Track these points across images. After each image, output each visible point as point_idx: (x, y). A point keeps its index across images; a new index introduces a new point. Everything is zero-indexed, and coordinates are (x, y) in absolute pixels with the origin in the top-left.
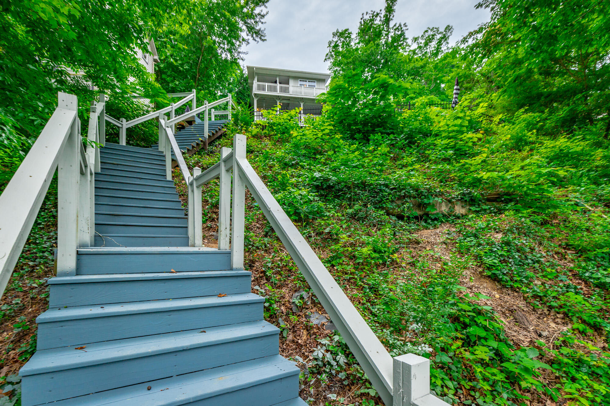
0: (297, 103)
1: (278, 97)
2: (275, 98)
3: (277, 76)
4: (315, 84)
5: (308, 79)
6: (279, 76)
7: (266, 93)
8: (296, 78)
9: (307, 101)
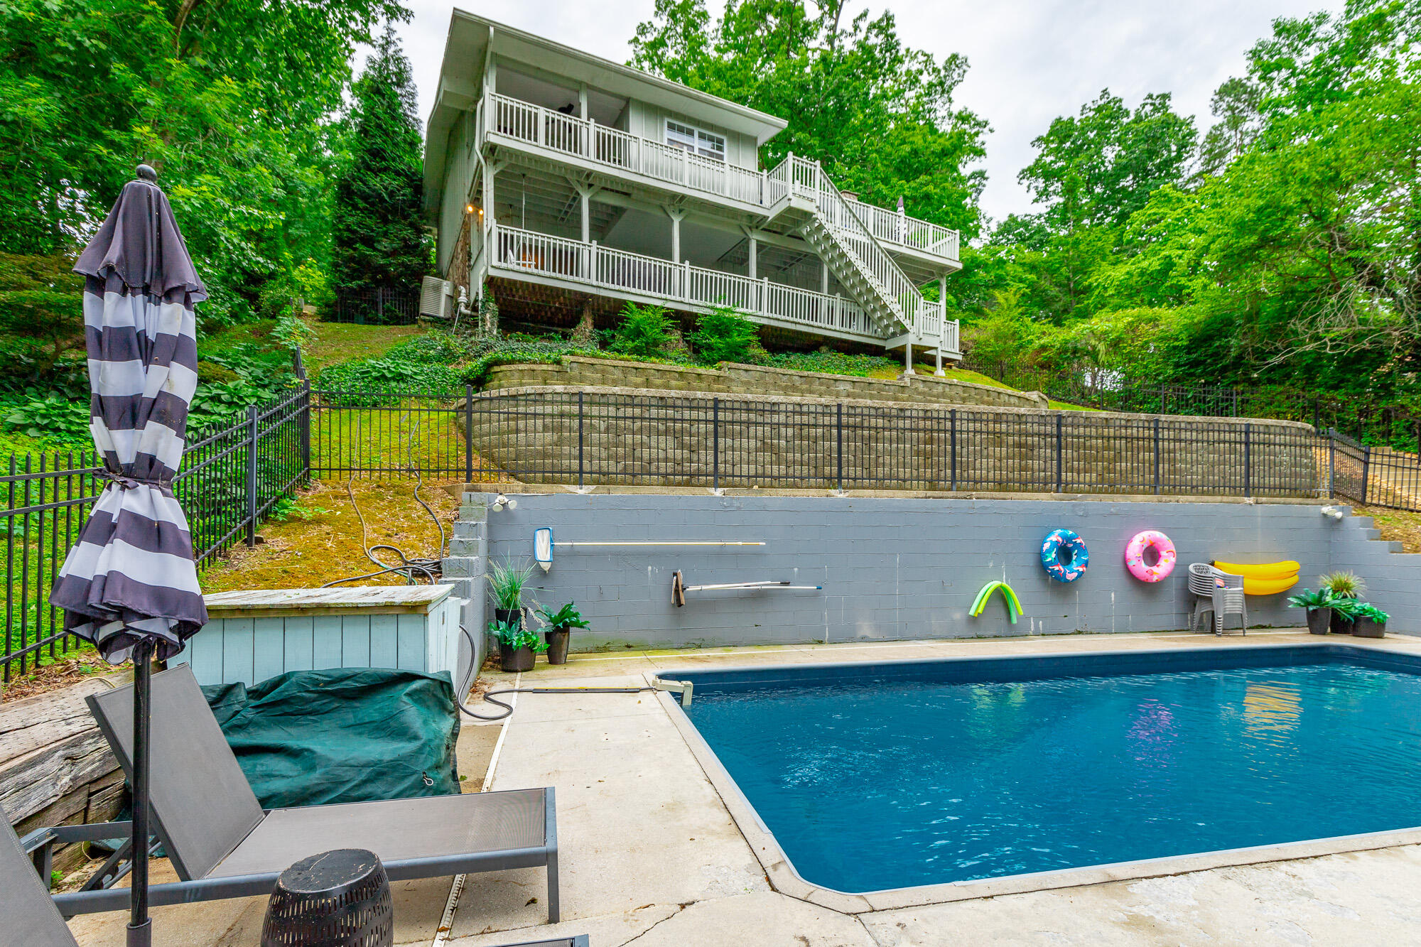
0: (660, 213)
1: (588, 178)
2: (572, 178)
3: (579, 86)
4: (723, 150)
5: (698, 123)
6: (590, 87)
7: (538, 148)
8: (654, 111)
9: (694, 211)
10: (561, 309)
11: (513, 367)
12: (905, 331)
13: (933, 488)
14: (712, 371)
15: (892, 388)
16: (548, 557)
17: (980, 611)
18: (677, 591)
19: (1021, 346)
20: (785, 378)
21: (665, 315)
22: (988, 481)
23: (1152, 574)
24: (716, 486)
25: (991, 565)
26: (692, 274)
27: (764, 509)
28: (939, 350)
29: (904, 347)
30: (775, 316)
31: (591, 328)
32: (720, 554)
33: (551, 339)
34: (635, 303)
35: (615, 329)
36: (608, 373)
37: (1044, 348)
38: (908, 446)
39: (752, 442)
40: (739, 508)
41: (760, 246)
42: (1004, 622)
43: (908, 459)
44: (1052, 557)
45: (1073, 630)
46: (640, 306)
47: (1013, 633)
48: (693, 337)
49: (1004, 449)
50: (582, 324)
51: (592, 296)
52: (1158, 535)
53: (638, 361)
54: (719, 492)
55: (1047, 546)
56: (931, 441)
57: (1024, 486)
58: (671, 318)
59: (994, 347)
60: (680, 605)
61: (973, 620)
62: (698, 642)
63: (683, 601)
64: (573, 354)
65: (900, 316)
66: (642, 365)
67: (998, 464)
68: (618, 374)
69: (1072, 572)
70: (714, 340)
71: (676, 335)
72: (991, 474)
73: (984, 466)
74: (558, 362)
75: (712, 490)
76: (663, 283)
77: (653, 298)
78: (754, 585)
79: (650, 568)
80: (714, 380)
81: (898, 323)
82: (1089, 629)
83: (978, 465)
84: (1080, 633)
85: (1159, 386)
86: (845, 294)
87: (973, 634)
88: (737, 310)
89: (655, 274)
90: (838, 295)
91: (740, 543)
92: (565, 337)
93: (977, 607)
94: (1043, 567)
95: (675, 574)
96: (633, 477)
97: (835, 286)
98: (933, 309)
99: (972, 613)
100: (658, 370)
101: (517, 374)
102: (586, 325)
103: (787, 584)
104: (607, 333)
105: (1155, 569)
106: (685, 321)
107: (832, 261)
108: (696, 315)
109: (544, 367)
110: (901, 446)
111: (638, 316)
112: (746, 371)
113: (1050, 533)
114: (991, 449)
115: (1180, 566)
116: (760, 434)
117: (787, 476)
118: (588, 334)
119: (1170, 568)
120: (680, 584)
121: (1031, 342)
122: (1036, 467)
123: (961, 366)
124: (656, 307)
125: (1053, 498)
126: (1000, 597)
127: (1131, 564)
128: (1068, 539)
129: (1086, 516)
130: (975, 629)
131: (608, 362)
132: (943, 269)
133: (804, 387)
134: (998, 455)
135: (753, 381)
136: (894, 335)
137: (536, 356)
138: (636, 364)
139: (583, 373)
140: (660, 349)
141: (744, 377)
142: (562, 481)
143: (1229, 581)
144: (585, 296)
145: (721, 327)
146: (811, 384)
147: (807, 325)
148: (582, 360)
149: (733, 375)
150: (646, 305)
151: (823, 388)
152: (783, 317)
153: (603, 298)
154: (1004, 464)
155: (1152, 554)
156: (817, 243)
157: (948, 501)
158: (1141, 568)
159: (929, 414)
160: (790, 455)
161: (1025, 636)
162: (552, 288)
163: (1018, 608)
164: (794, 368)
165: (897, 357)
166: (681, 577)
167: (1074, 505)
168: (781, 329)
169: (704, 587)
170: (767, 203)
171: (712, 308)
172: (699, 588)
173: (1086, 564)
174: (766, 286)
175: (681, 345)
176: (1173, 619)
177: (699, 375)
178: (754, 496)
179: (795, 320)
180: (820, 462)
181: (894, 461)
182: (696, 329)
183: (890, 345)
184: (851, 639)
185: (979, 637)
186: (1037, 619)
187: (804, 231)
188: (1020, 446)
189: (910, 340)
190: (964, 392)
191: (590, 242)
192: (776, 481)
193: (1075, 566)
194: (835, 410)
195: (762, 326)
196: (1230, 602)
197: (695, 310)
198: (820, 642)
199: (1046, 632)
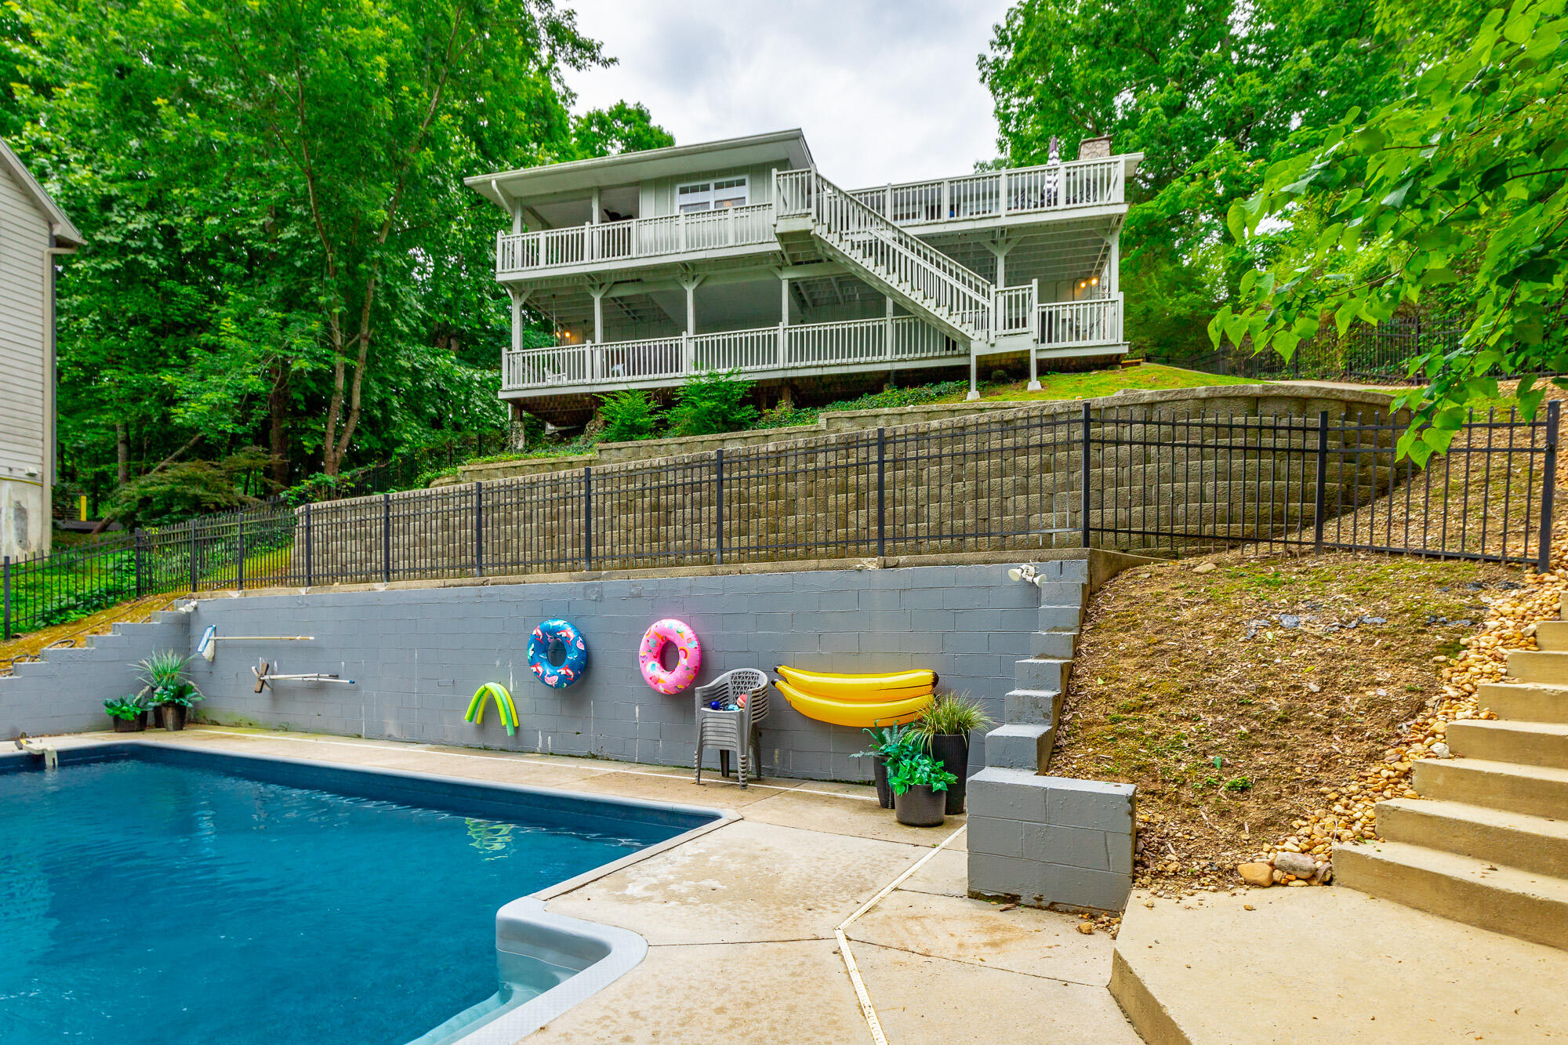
1: (598, 279)
2: (585, 284)
3: (590, 192)
4: (743, 191)
5: (716, 174)
6: (600, 188)
8: (667, 183)
9: (712, 275)
12: (968, 340)
25: (497, 663)
30: (797, 365)
44: (533, 652)
45: (584, 754)
47: (520, 748)
50: (591, 422)
69: (553, 674)
77: (648, 381)
82: (605, 753)
84: (594, 757)
87: (480, 744)
88: (746, 369)
103: (337, 677)
105: (665, 674)
119: (686, 675)
127: (641, 664)
128: (551, 632)
129: (597, 600)
171: (712, 376)
174: (782, 332)
185: (486, 749)
186: (545, 733)
198: (359, 736)
199: (555, 751)
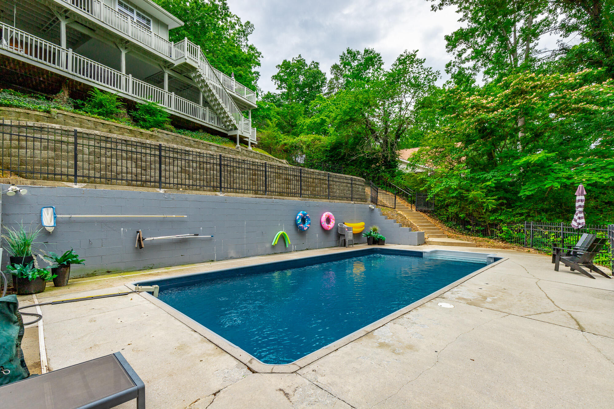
5: (136, 7)
9: (133, 50)
10: (44, 82)
11: (11, 109)
12: (236, 129)
13: (256, 194)
14: (148, 132)
15: (234, 151)
16: (52, 224)
17: (276, 243)
18: (139, 240)
19: (277, 142)
20: (186, 141)
21: (118, 99)
22: (276, 192)
23: (328, 227)
24: (160, 187)
25: (279, 225)
26: (133, 82)
27: (186, 200)
28: (250, 139)
29: (236, 135)
30: (178, 111)
31: (68, 97)
32: (163, 222)
33: (37, 98)
34: (98, 89)
35: (84, 101)
36: (84, 123)
37: (285, 144)
38: (246, 176)
39: (176, 169)
40: (173, 199)
41: (170, 77)
42: (284, 247)
43: (246, 182)
44: (299, 221)
45: (305, 248)
46: (101, 91)
47: (287, 251)
48: (134, 113)
49: (281, 180)
50: (61, 94)
51: (69, 79)
52: (330, 213)
53: (104, 120)
54: (162, 191)
55: (298, 217)
56: (255, 175)
57: (289, 194)
58: (121, 101)
59: (268, 141)
60: (141, 247)
61: (273, 247)
62: (151, 266)
63: (143, 246)
64: (59, 109)
65: (234, 122)
66: (107, 122)
67: (279, 186)
68: (91, 125)
69: (306, 227)
70: (147, 117)
71: (124, 111)
72: (277, 190)
73: (274, 186)
74: (48, 112)
75: (158, 190)
76: (116, 82)
77: (111, 89)
78: (181, 236)
79: (122, 229)
80: (150, 136)
81: (233, 125)
83: (272, 186)
84: (308, 249)
85: (321, 162)
86: (211, 108)
87: (273, 253)
88: (159, 105)
89: (111, 77)
90: (207, 108)
91: (174, 216)
92: (48, 99)
93: (275, 242)
94: (296, 225)
95: (138, 232)
96: (108, 180)
97: (206, 103)
98: (247, 122)
99: (273, 244)
100: (117, 127)
101: (14, 114)
102: (64, 94)
103: (197, 235)
104: (79, 102)
105: (329, 225)
106: (130, 105)
107: (205, 92)
108: (136, 102)
109: (37, 113)
110: (243, 175)
111: (101, 97)
112: (167, 134)
113: (299, 213)
114: (276, 179)
115: (336, 224)
116: (180, 164)
117: (193, 185)
118: (65, 100)
119: (333, 225)
120: (141, 237)
121: (281, 141)
122: (292, 188)
123: (257, 147)
124: (112, 94)
125: (299, 199)
126: (282, 237)
127: (323, 224)
128: (305, 215)
129: (309, 206)
130: (274, 250)
131: (84, 117)
132: (250, 106)
133: (196, 146)
134: (279, 182)
135: (170, 140)
136: (231, 129)
137: (30, 106)
138: (102, 121)
139: (67, 121)
140: (114, 116)
141: (166, 137)
142: (61, 180)
143: (349, 229)
144: (64, 78)
145: (150, 111)
146: (199, 145)
147: (193, 118)
148: (66, 113)
149: (160, 135)
150: (105, 91)
151: (205, 148)
152: (182, 113)
153: (76, 82)
154: (281, 186)
155: (328, 220)
156: (198, 82)
157: (263, 200)
158: (325, 225)
159: (254, 163)
160: (194, 176)
161: (290, 252)
162: (38, 68)
163: (289, 241)
164: (189, 137)
165: (233, 139)
166: (141, 233)
167: (306, 202)
168: (181, 118)
169: (155, 238)
170: (173, 57)
171: (145, 101)
172: (152, 238)
173: (310, 224)
174: (174, 97)
175: (127, 116)
176: (334, 243)
177: (141, 132)
178: (180, 193)
179: (188, 115)
180: (208, 180)
181: (241, 182)
182: (136, 110)
183: (230, 133)
184: (227, 258)
185: (275, 254)
186: (294, 245)
187: (193, 75)
188: (286, 179)
189: (239, 133)
190: (261, 157)
191: (67, 48)
192: (189, 187)
193: (307, 225)
194: (218, 157)
195: (172, 115)
196: (349, 237)
197: (135, 100)
198: (213, 261)
199: (298, 250)
